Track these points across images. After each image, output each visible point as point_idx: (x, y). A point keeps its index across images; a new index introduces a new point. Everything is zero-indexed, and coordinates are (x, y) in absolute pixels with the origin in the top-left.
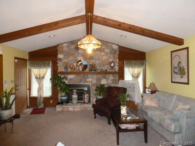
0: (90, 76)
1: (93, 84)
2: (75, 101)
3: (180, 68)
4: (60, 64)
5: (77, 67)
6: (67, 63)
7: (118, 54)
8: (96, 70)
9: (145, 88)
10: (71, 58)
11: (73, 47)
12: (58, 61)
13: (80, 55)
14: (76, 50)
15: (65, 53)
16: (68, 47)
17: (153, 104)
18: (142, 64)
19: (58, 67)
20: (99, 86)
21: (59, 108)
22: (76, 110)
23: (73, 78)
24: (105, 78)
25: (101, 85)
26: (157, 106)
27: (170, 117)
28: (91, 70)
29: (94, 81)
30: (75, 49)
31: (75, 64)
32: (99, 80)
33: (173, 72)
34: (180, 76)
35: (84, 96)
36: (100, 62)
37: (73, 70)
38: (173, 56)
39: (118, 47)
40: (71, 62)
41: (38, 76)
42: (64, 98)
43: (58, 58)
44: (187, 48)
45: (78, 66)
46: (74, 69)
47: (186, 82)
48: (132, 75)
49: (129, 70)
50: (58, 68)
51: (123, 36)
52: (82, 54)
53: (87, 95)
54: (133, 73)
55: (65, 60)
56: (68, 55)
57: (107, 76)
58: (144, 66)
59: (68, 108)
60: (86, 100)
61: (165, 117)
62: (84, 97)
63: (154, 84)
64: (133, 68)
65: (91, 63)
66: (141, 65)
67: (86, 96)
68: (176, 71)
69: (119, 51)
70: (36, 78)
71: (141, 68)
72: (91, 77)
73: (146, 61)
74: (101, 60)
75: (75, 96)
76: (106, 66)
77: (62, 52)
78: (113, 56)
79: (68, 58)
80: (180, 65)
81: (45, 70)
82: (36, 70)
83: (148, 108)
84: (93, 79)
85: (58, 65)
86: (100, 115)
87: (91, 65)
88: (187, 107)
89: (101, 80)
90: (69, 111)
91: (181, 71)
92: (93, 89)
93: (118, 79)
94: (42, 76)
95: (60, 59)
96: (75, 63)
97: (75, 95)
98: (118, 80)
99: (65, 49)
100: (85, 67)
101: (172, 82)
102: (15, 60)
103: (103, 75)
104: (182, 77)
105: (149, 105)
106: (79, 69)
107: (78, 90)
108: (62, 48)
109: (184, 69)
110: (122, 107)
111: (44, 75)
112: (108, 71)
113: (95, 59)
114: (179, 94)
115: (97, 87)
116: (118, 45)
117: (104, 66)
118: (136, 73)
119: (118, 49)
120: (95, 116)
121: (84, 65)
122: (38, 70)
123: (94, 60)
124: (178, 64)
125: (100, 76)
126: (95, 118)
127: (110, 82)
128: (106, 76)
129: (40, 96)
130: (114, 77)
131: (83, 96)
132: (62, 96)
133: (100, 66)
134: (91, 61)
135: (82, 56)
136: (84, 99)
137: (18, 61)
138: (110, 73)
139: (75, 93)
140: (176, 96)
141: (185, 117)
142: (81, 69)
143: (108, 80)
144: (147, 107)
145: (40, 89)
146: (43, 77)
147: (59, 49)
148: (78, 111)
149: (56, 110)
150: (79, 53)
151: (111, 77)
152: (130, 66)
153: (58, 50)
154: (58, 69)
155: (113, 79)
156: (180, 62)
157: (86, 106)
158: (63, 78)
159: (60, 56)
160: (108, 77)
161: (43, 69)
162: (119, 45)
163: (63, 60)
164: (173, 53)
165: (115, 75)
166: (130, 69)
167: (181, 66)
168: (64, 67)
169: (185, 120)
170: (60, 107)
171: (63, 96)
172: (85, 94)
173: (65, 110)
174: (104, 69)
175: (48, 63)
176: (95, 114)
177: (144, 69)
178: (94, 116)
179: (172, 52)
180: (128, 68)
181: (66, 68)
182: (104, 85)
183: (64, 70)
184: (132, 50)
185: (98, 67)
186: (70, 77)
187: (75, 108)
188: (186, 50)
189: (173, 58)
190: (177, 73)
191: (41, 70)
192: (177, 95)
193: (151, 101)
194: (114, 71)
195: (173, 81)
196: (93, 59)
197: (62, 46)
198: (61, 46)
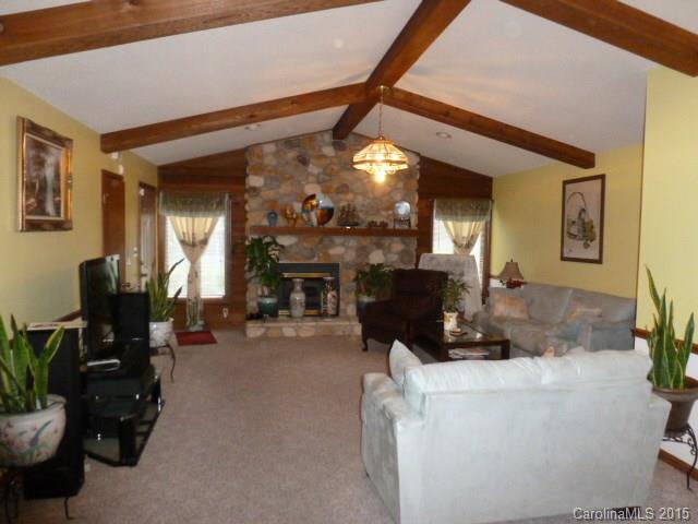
0: (338, 240)
1: (347, 263)
2: (298, 311)
3: (584, 223)
4: (252, 204)
5: (305, 216)
6: (274, 202)
7: (419, 181)
8: (357, 224)
9: (487, 276)
10: (285, 188)
11: (292, 154)
12: (246, 196)
13: (311, 179)
14: (301, 165)
15: (270, 171)
16: (277, 154)
17: (516, 313)
18: (482, 210)
19: (246, 212)
20: (367, 270)
21: (254, 330)
22: (303, 334)
23: (291, 246)
24: (379, 246)
25: (373, 266)
26: (525, 316)
27: (559, 332)
28: (342, 222)
29: (350, 256)
30: (296, 162)
31: (298, 207)
32: (363, 251)
33: (566, 234)
34: (582, 242)
35: (326, 295)
36: (368, 201)
37: (292, 222)
38: (568, 193)
39: (418, 160)
40: (286, 199)
41: (189, 239)
42: (268, 301)
43: (247, 187)
44: (602, 177)
45: (308, 212)
46: (295, 220)
47: (597, 257)
48: (455, 242)
49: (447, 226)
50: (248, 216)
51: (444, 135)
52: (318, 176)
53: (334, 293)
54: (457, 236)
55: (268, 194)
56: (276, 177)
57: (386, 241)
58: (488, 218)
59: (280, 328)
60: (330, 308)
61: (547, 333)
62: (326, 298)
63: (516, 264)
64: (457, 220)
65: (343, 204)
66: (478, 211)
67: (329, 296)
68: (574, 230)
69: (420, 170)
70: (183, 242)
71: (479, 220)
72: (343, 245)
73: (493, 202)
74: (371, 196)
75: (298, 297)
76: (384, 213)
77: (259, 170)
78: (405, 184)
79: (279, 187)
80: (583, 215)
81: (210, 220)
82: (184, 219)
83: (505, 321)
84: (347, 248)
85: (247, 208)
86: (381, 341)
87: (343, 210)
88: (597, 311)
89: (369, 254)
90: (283, 338)
91: (585, 231)
92: (347, 277)
93: (416, 250)
94: (200, 237)
95: (254, 189)
96: (298, 201)
97: (297, 292)
98: (414, 253)
99: (270, 161)
100: (328, 213)
101: (563, 259)
102: (139, 190)
103: (374, 239)
104: (586, 246)
105: (505, 314)
106: (310, 220)
107: (307, 279)
108: (261, 157)
109: (592, 227)
110: (447, 314)
111: (206, 234)
112: (391, 226)
113: (352, 191)
114: (580, 286)
115: (359, 272)
116: (418, 154)
117: (378, 211)
118: (465, 234)
119: (418, 167)
120: (366, 344)
121: (323, 209)
122: (190, 219)
123: (350, 196)
124: (580, 214)
125: (365, 241)
126: (366, 349)
127: (394, 257)
128: (383, 242)
129: (196, 298)
130: (404, 243)
131: (322, 296)
132: (263, 296)
133: (367, 213)
134: (342, 196)
135: (318, 183)
136: (325, 303)
137: (145, 192)
138: (395, 233)
139: (298, 288)
140: (570, 292)
141: (590, 329)
142: (315, 221)
143: (390, 252)
144: (502, 320)
145: (194, 276)
146: (205, 242)
147: (253, 161)
148: (307, 338)
149: (245, 334)
150: (309, 174)
151: (397, 245)
152: (451, 214)
153: (246, 163)
154: (247, 219)
155: (403, 251)
156: (583, 210)
157: (329, 322)
158: (268, 244)
159: (254, 181)
160: (390, 245)
161: (205, 216)
162: (422, 154)
163: (262, 194)
164: (568, 186)
165: (407, 240)
166: (450, 223)
167: (586, 220)
168: (267, 212)
169: (590, 334)
170: (259, 325)
171: (266, 297)
172: (328, 291)
173: (274, 333)
174: (378, 220)
175: (218, 200)
176: (365, 341)
177: (486, 224)
178: (363, 346)
179: (565, 183)
180: (445, 220)
181: (272, 215)
182: (380, 265)
183: (265, 223)
184: (456, 169)
185: (361, 215)
186: (285, 240)
187: (300, 327)
188: (599, 181)
189: (567, 197)
190: (575, 236)
191: (196, 219)
192: (575, 290)
193: (511, 305)
194: (406, 227)
195: (566, 255)
196: (346, 192)
197: (261, 151)
198: (257, 151)
